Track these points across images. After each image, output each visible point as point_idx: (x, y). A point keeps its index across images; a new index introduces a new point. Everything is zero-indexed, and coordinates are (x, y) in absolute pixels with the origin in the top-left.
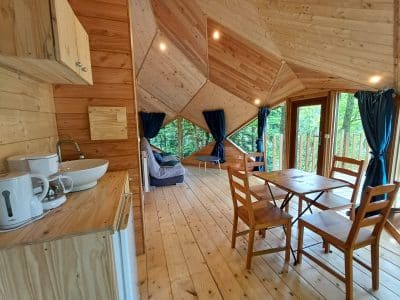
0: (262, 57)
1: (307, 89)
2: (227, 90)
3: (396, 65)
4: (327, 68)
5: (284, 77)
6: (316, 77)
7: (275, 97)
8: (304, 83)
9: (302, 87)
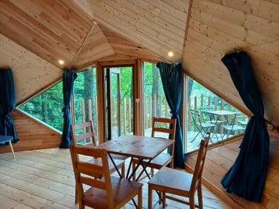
0: (70, 11)
1: (116, 54)
2: (18, 43)
3: (184, 45)
4: (136, 38)
5: (95, 38)
6: (126, 44)
7: (83, 59)
8: (114, 48)
9: (111, 52)
